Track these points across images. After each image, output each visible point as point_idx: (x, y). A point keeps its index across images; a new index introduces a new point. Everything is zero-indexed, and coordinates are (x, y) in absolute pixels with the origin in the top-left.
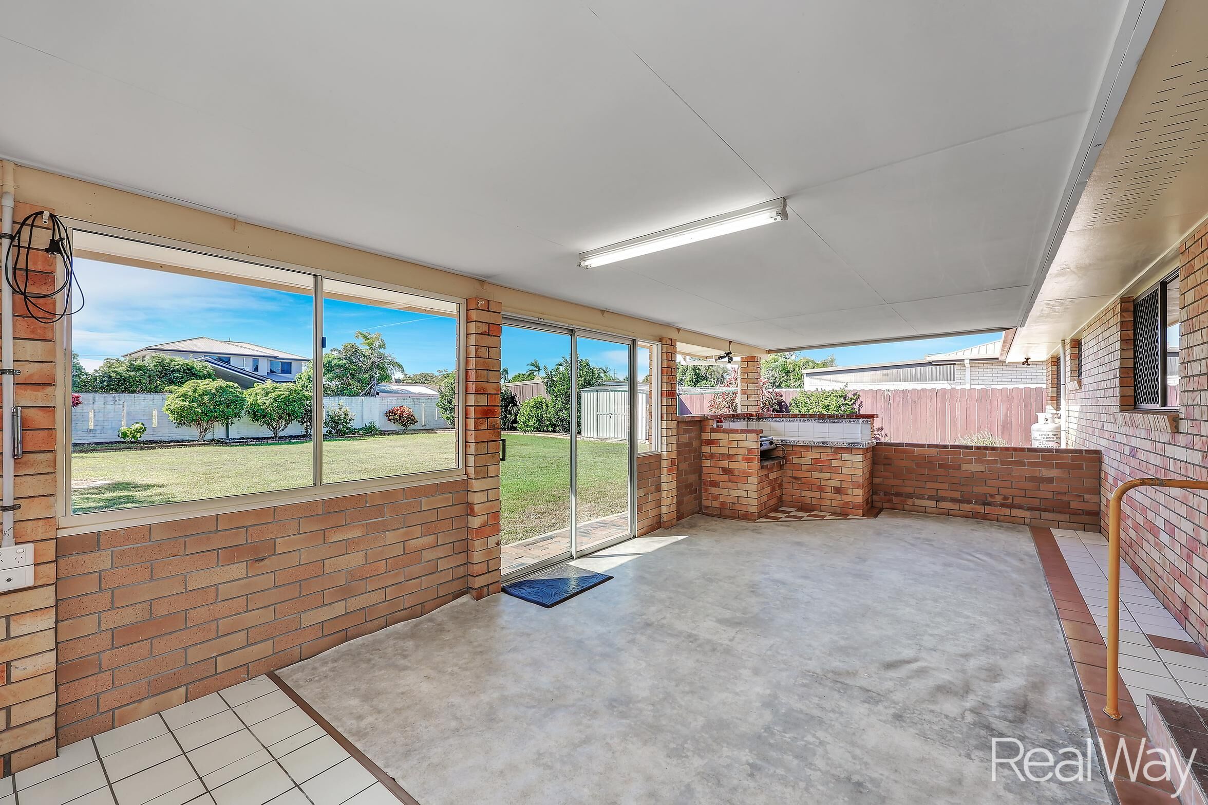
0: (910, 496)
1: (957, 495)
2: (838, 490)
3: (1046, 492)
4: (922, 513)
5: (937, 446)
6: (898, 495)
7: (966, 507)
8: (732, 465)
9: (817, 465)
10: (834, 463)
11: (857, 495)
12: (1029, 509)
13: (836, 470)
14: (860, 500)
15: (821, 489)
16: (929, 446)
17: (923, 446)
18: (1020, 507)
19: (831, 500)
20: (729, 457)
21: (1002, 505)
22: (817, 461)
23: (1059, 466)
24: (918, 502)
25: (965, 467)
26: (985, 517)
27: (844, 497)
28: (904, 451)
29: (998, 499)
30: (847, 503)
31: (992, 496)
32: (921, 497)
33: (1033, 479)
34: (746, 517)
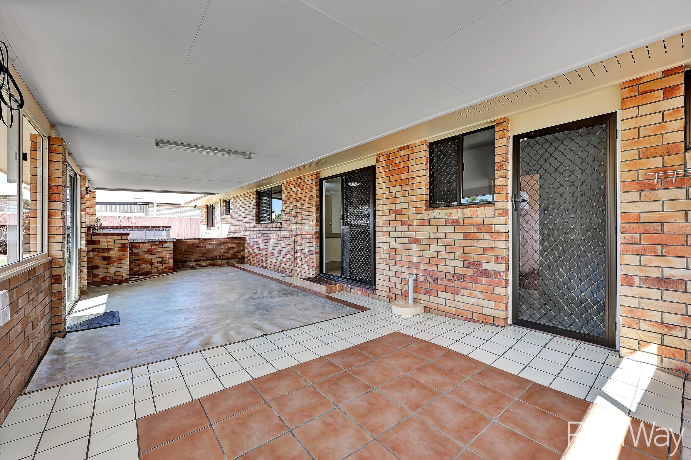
0: (186, 261)
1: (204, 258)
2: (161, 262)
3: (232, 253)
4: (192, 268)
5: (197, 239)
6: (182, 262)
7: (208, 263)
8: (109, 254)
9: (150, 251)
10: (159, 249)
11: (170, 263)
12: (227, 259)
13: (160, 253)
14: (172, 265)
15: (152, 263)
16: (194, 239)
17: (191, 239)
18: (225, 259)
19: (158, 267)
20: (108, 250)
21: (219, 259)
22: (149, 249)
23: (235, 243)
24: (190, 264)
25: (207, 247)
26: (213, 265)
27: (165, 265)
28: (183, 242)
29: (218, 257)
30: (166, 268)
31: (216, 257)
32: (191, 261)
33: (228, 248)
34: (122, 281)
